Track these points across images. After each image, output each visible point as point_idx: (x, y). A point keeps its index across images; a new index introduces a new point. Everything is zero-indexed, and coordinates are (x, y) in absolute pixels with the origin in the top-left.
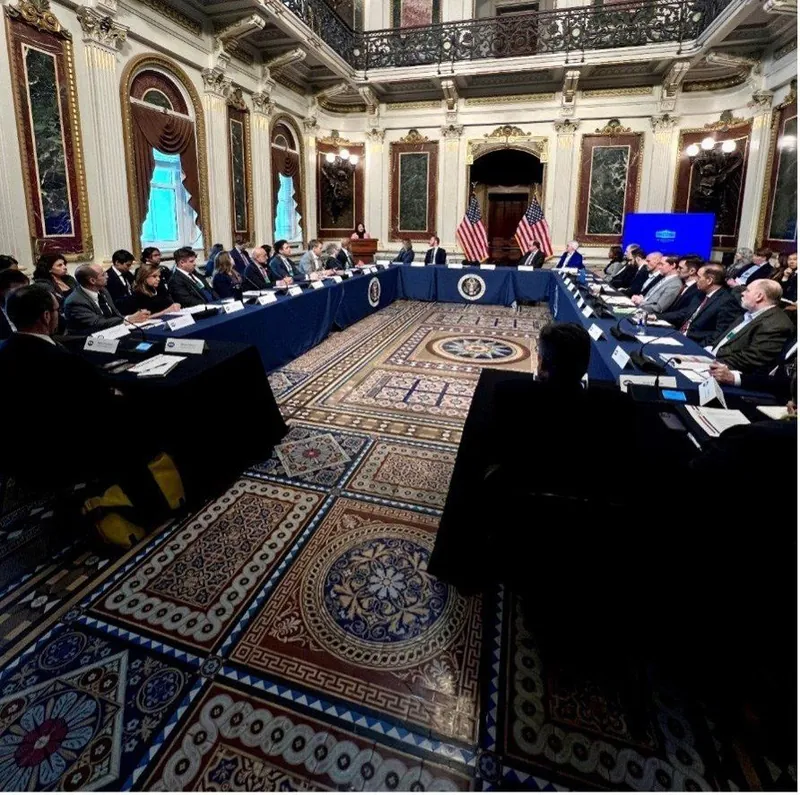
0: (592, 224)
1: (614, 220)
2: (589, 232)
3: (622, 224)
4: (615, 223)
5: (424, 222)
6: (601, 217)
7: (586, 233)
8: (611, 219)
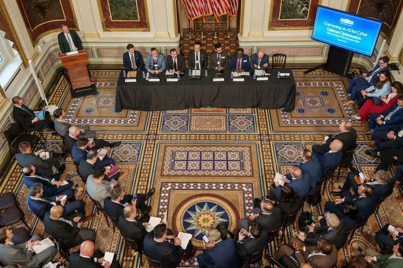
0: (284, 11)
1: (302, 7)
2: (281, 18)
3: (309, 10)
4: (303, 9)
5: (135, 12)
6: (292, 5)
7: (279, 19)
8: (300, 6)
